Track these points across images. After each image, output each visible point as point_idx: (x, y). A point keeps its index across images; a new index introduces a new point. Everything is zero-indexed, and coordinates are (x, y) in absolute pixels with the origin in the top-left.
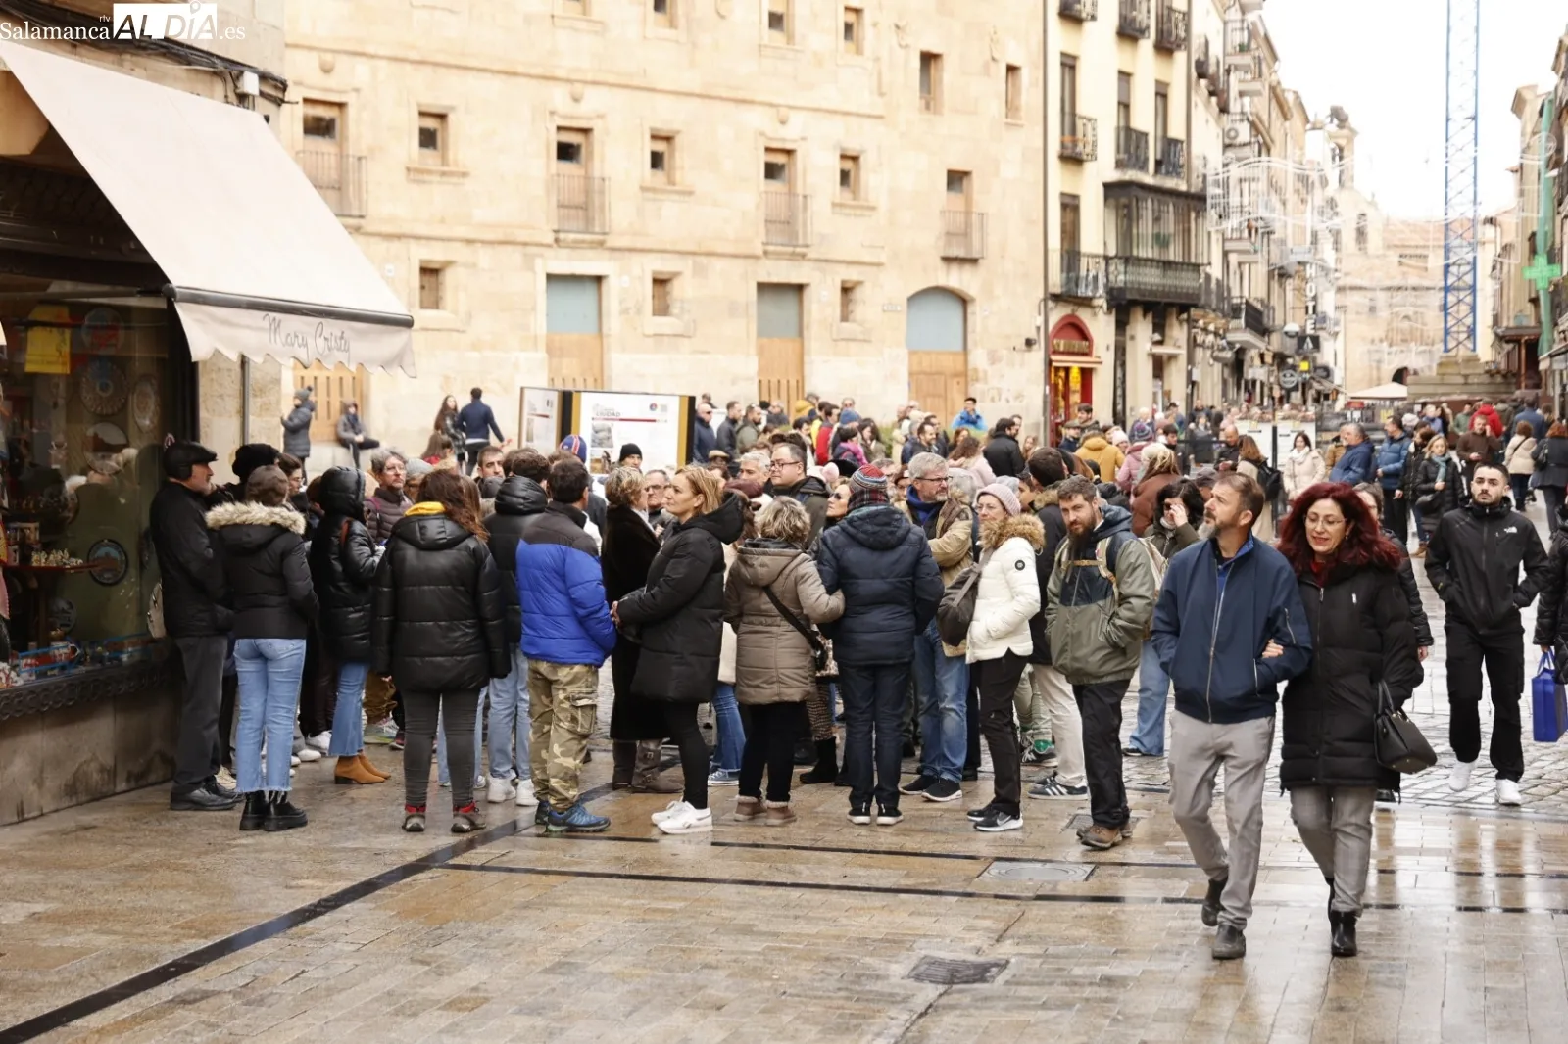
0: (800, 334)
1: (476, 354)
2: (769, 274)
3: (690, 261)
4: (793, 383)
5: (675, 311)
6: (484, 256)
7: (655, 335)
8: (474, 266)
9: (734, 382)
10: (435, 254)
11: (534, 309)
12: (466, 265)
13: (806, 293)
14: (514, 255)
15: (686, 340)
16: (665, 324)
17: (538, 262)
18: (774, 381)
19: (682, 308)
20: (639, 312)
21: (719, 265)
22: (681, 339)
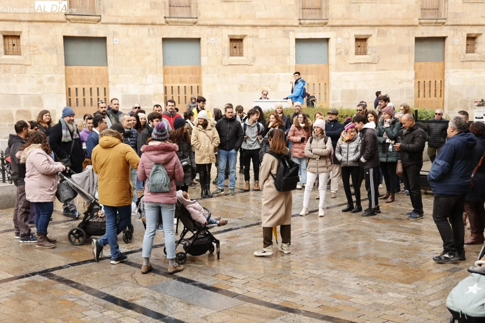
0: (444, 60)
1: (258, 75)
2: (423, 33)
3: (376, 29)
4: (438, 82)
5: (369, 52)
6: (262, 33)
7: (355, 63)
8: (257, 37)
9: (400, 83)
10: (237, 33)
11: (289, 54)
12: (252, 37)
13: (447, 41)
14: (279, 32)
15: (374, 65)
16: (361, 58)
17: (291, 34)
18: (427, 82)
19: (372, 51)
20: (347, 53)
21: (393, 30)
22: (371, 65)
